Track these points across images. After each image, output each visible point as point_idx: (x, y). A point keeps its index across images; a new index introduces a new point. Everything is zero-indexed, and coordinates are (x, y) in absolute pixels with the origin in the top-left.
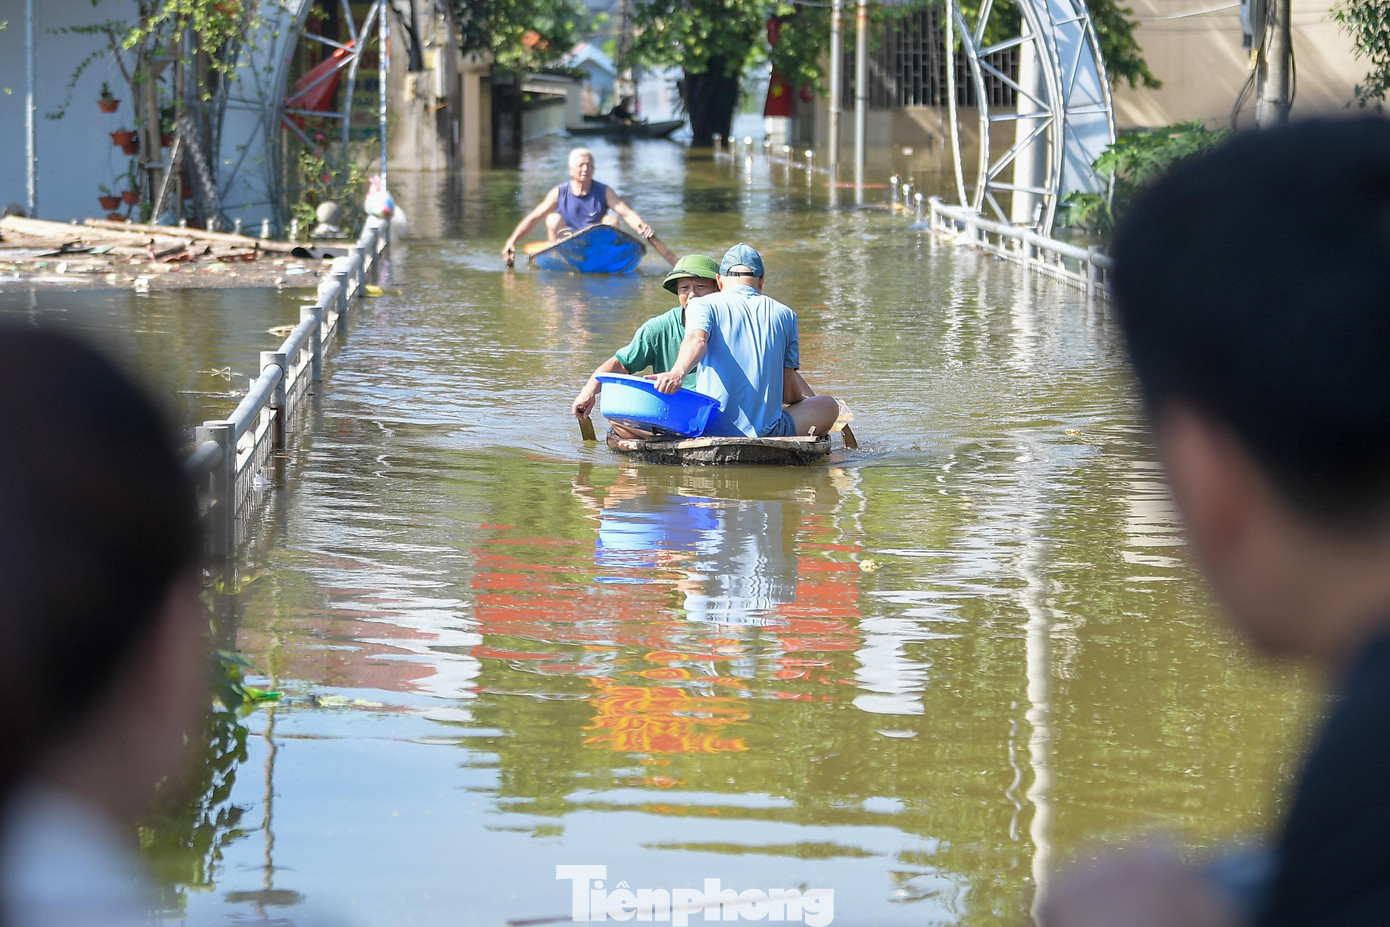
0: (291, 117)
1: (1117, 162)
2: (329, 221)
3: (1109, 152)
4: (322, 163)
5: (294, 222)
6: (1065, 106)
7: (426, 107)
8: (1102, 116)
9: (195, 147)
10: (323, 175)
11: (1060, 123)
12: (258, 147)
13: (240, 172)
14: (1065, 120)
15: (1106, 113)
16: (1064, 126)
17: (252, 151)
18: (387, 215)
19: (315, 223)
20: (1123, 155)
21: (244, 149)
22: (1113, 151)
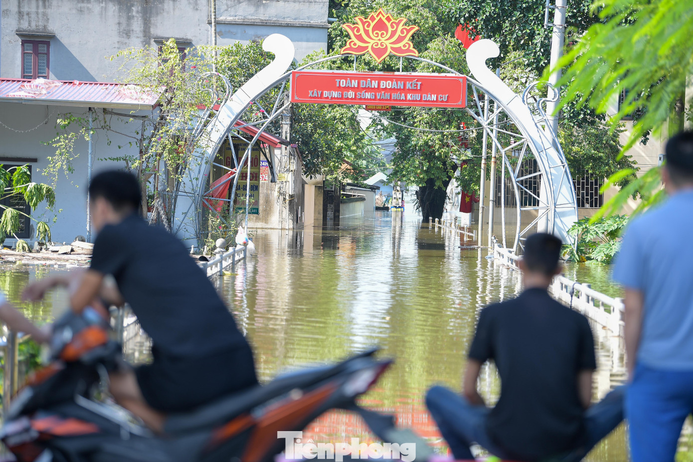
0: (207, 200)
1: (578, 230)
2: (220, 247)
3: (575, 226)
4: (219, 220)
5: (206, 247)
6: (555, 204)
7: (285, 199)
8: (573, 208)
9: (162, 212)
10: (219, 227)
11: (553, 212)
12: (192, 213)
13: (183, 224)
14: (555, 211)
15: (575, 208)
16: (554, 213)
17: (189, 215)
18: (245, 244)
19: (215, 248)
20: (582, 227)
21: (186, 214)
22: (577, 225)
